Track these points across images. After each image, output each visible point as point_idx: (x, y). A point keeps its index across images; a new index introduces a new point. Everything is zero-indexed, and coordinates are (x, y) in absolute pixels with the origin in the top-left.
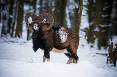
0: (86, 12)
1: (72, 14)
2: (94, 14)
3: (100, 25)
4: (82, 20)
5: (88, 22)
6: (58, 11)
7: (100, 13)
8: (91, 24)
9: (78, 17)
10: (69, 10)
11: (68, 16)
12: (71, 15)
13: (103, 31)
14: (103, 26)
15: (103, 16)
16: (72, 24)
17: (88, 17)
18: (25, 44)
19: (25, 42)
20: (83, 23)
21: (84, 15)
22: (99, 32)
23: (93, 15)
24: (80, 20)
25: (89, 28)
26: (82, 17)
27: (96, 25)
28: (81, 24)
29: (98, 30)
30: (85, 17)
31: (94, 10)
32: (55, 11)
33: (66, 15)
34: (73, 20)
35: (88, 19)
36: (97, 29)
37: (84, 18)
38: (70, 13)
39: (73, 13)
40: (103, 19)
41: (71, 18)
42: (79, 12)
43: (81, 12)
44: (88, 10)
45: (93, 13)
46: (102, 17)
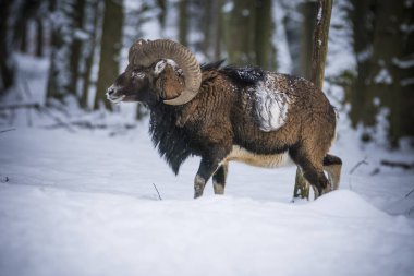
0: (344, 13)
1: (296, 22)
2: (374, 23)
3: (396, 61)
4: (330, 45)
5: (351, 49)
6: (246, 13)
7: (394, 18)
8: (365, 55)
9: (317, 33)
10: (285, 7)
11: (280, 29)
12: (292, 26)
13: (405, 83)
14: (404, 64)
15: (404, 27)
16: (294, 57)
17: (351, 32)
18: (131, 132)
19: (129, 127)
20: (335, 53)
21: (337, 27)
22: (390, 86)
23: (369, 26)
24: (324, 44)
25: (356, 73)
26: (332, 32)
27: (382, 62)
28: (329, 58)
29: (389, 80)
30: (342, 32)
31: (373, 8)
32: (235, 12)
33: (273, 26)
34: (300, 45)
35: (352, 40)
36: (384, 76)
37: (338, 36)
38: (286, 20)
39: (297, 17)
40: (405, 38)
41: (290, 36)
42: (320, 15)
43: (327, 14)
44: (351, 6)
45: (370, 16)
46: (401, 33)
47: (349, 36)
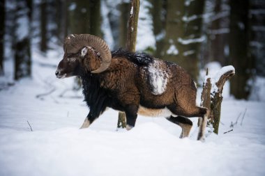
0: (147, 10)
1: (116, 16)
2: (165, 16)
3: (180, 40)
4: (139, 31)
5: (151, 33)
6: (84, 10)
7: (178, 13)
8: (160, 37)
9: (130, 23)
10: (109, 6)
11: (106, 21)
12: (114, 18)
13: (186, 54)
14: (186, 42)
15: (185, 19)
16: (115, 38)
17: (151, 22)
18: (11, 88)
19: (10, 85)
20: (141, 35)
21: (143, 19)
22: (177, 56)
23: (162, 18)
24: (135, 30)
25: (155, 48)
26: (139, 22)
27: (171, 41)
28: (138, 39)
29: (176, 52)
30: (145, 22)
31: (165, 7)
32: (77, 10)
33: (101, 19)
34: (119, 31)
35: (152, 27)
36: (173, 50)
37: (143, 25)
38: (110, 15)
39: (117, 13)
40: (186, 25)
41: (112, 25)
42: (132, 12)
43: (136, 11)
44: (151, 6)
45: (163, 12)
46: (183, 23)
47: (150, 24)
